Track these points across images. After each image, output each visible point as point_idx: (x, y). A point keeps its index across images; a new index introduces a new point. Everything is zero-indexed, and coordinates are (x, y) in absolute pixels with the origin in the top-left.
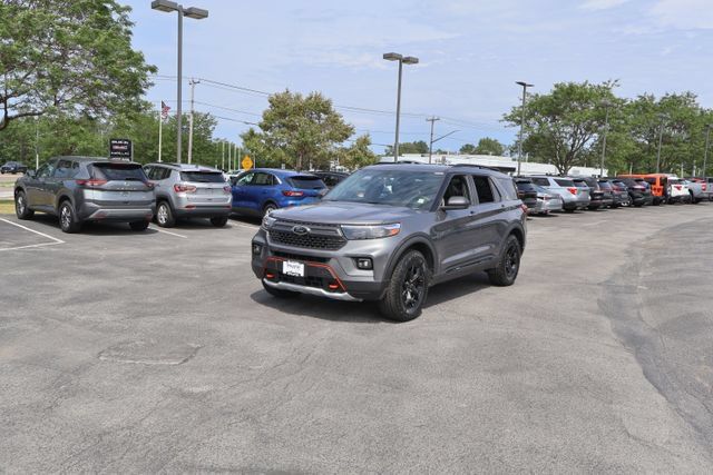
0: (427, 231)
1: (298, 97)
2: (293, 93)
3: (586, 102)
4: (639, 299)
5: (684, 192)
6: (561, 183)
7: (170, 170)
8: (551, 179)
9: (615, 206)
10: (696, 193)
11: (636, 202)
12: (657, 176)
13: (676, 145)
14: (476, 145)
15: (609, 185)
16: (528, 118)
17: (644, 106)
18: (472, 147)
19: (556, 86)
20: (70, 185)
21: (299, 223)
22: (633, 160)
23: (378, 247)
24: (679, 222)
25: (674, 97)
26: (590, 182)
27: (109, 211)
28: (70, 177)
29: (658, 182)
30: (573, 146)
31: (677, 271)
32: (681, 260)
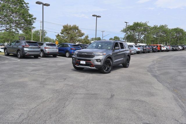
0: (111, 54)
1: (70, 26)
2: (69, 25)
3: (141, 27)
4: (156, 69)
5: (165, 49)
6: (136, 47)
7: (43, 43)
8: (133, 46)
9: (149, 52)
10: (168, 49)
11: (154, 51)
12: (159, 45)
13: (163, 37)
14: (113, 38)
15: (147, 47)
16: (127, 31)
17: (155, 28)
18: (112, 38)
19: (134, 23)
20: (20, 47)
21: (84, 52)
22: (153, 41)
23: (101, 57)
24: (164, 55)
25: (162, 26)
26: (143, 46)
27: (30, 53)
28: (20, 45)
29: (159, 46)
30: (138, 38)
31: (164, 65)
32: (165, 63)
